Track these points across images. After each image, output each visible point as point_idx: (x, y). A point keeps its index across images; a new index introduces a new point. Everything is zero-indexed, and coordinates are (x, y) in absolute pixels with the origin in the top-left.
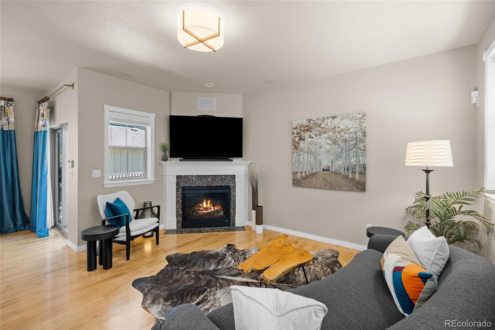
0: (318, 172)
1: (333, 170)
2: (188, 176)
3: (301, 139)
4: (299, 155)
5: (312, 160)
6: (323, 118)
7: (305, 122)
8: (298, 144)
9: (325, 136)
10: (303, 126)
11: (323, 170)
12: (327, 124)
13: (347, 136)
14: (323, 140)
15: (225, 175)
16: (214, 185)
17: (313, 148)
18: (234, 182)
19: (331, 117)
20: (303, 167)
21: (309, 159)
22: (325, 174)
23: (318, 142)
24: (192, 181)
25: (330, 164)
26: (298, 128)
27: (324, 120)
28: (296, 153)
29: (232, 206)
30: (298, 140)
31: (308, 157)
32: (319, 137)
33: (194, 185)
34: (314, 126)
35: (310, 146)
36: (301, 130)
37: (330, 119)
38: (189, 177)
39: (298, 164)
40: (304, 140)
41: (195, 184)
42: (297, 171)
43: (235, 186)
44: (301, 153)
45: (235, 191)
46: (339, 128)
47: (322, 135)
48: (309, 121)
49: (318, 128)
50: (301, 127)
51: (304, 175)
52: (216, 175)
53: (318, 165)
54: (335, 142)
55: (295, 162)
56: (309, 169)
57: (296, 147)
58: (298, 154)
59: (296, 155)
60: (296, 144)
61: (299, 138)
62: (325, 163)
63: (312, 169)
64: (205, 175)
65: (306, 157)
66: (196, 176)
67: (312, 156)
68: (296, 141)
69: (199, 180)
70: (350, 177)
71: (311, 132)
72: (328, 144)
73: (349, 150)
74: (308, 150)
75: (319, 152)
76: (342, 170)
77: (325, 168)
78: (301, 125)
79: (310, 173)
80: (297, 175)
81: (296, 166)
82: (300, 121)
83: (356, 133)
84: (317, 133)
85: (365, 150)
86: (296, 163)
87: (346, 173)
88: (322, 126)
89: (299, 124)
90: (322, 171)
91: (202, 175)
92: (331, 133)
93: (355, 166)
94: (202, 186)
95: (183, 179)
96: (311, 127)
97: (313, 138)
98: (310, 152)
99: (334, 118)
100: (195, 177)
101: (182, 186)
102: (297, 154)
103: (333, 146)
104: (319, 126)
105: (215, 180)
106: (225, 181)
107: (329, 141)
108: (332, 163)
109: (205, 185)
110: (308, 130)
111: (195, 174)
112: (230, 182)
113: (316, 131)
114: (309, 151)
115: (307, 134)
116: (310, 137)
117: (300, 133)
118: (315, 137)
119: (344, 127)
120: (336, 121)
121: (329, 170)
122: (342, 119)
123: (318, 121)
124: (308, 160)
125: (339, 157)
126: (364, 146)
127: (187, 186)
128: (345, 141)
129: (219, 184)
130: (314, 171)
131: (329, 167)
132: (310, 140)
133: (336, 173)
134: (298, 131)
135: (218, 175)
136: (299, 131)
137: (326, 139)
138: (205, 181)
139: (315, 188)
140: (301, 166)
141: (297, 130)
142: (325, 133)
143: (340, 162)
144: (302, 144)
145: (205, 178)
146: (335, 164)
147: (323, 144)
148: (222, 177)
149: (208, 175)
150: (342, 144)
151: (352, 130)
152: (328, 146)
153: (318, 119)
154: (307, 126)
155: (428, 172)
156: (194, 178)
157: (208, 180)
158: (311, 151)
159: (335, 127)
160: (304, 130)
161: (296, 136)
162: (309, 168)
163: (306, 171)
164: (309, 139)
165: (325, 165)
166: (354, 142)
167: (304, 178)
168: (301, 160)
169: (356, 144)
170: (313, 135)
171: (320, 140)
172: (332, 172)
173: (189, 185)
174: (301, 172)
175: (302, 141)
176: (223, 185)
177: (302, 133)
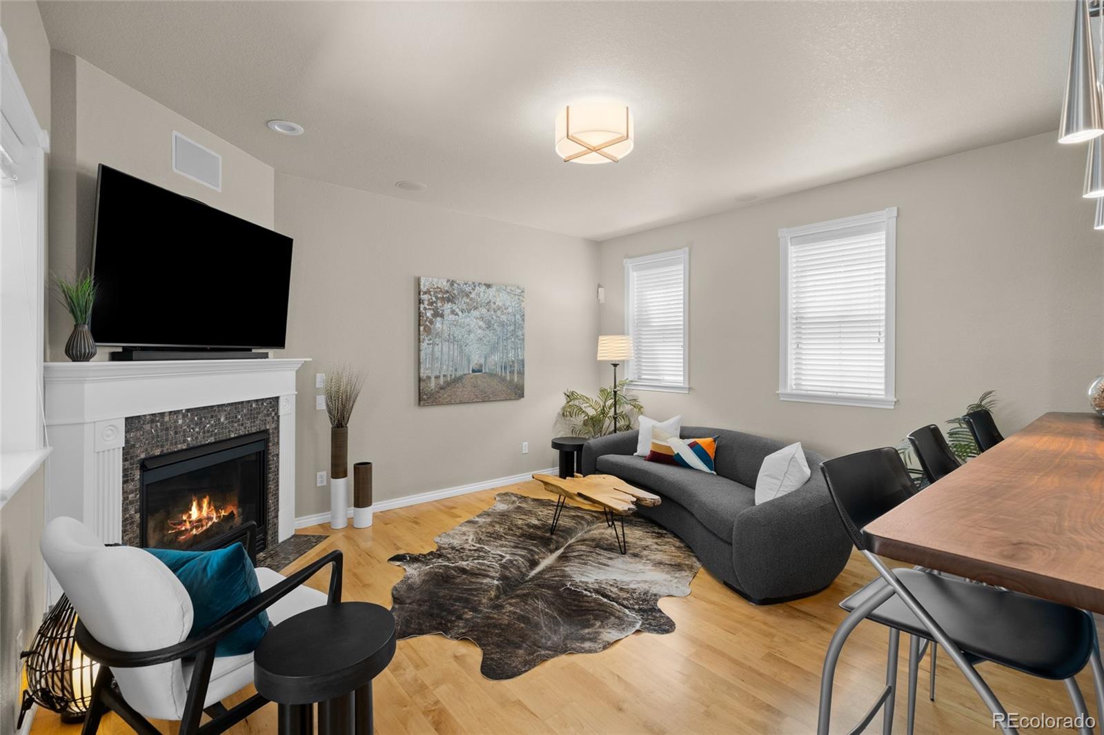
0: (465, 375)
1: (487, 371)
2: (162, 414)
3: (437, 314)
4: (434, 344)
5: (456, 354)
6: (474, 283)
7: (444, 285)
8: (431, 322)
9: (475, 313)
10: (441, 291)
11: (474, 371)
12: (478, 295)
13: (504, 318)
14: (473, 321)
15: (257, 401)
16: (233, 436)
17: (457, 332)
18: (275, 418)
19: (485, 284)
20: (441, 367)
21: (451, 353)
22: (476, 377)
23: (466, 322)
24: (176, 433)
25: (482, 361)
26: (432, 293)
27: (475, 286)
28: (427, 342)
29: (271, 486)
30: (432, 315)
31: (449, 348)
32: (467, 314)
33: (180, 447)
34: (459, 294)
35: (453, 328)
36: (436, 297)
37: (484, 287)
38: (167, 419)
39: (432, 360)
40: (442, 316)
41: (185, 441)
42: (430, 375)
43: (277, 428)
44: (437, 341)
45: (278, 443)
46: (495, 303)
47: (472, 311)
48: (452, 283)
49: (465, 299)
50: (436, 292)
51: (442, 381)
52: (239, 403)
53: (465, 363)
54: (489, 326)
55: (426, 359)
56: (452, 371)
57: (427, 329)
58: (431, 342)
59: (428, 344)
60: (427, 323)
61: (432, 312)
62: (476, 360)
63: (456, 370)
64: (212, 407)
65: (445, 349)
66: (188, 410)
67: (456, 347)
68: (427, 318)
69: (197, 424)
70: (508, 379)
71: (455, 303)
72: (480, 327)
73: (507, 339)
74: (449, 336)
75: (468, 341)
76: (499, 370)
77: (476, 368)
78: (438, 287)
79: (453, 376)
80: (430, 383)
81: (428, 366)
82: (435, 280)
83: (515, 315)
84: (464, 307)
85: (523, 339)
86: (428, 360)
87: (503, 374)
88: (472, 296)
89: (433, 285)
90: (471, 372)
91: (204, 408)
92: (484, 311)
93: (513, 362)
94: (203, 443)
95: (147, 427)
96: (454, 294)
97: (457, 314)
98: (452, 340)
99: (489, 286)
100: (184, 416)
101: (143, 456)
102: (429, 342)
103: (487, 332)
104: (467, 296)
105: (236, 417)
106: (257, 418)
107: (481, 323)
108: (486, 358)
109: (212, 439)
110: (449, 300)
111: (184, 407)
112: (267, 418)
113: (462, 302)
114: (452, 337)
115: (448, 306)
116: (453, 312)
117: (436, 302)
118: (460, 313)
119: (501, 304)
120: (492, 291)
121: (481, 371)
122: (498, 290)
123: (465, 286)
124: (449, 354)
125: (494, 349)
126: (523, 335)
127: (157, 452)
128: (502, 325)
129: (245, 428)
130: (459, 373)
131: (481, 366)
132: (452, 317)
133: (492, 375)
134: (432, 299)
135: (242, 402)
136: (434, 299)
137: (477, 318)
138: (212, 426)
139: (461, 403)
140: (437, 365)
141: (430, 297)
142: (476, 308)
143: (496, 358)
144: (438, 323)
145: (212, 417)
146: (490, 360)
147: (472, 326)
148: (251, 406)
149: (218, 406)
150: (499, 329)
151: (510, 310)
152: (480, 331)
153: (466, 284)
154: (447, 292)
155: (615, 365)
156: (180, 422)
157: (219, 419)
158: (454, 338)
159: (490, 302)
160: (443, 298)
161: (428, 307)
162: (451, 369)
163: (446, 373)
164: (450, 316)
165: (476, 361)
166: (512, 328)
167: (442, 388)
168: (438, 354)
169: (514, 331)
170: (457, 310)
171: (468, 319)
172: (485, 373)
173: (168, 448)
174: (437, 377)
175: (439, 319)
176: (254, 430)
177: (439, 304)
